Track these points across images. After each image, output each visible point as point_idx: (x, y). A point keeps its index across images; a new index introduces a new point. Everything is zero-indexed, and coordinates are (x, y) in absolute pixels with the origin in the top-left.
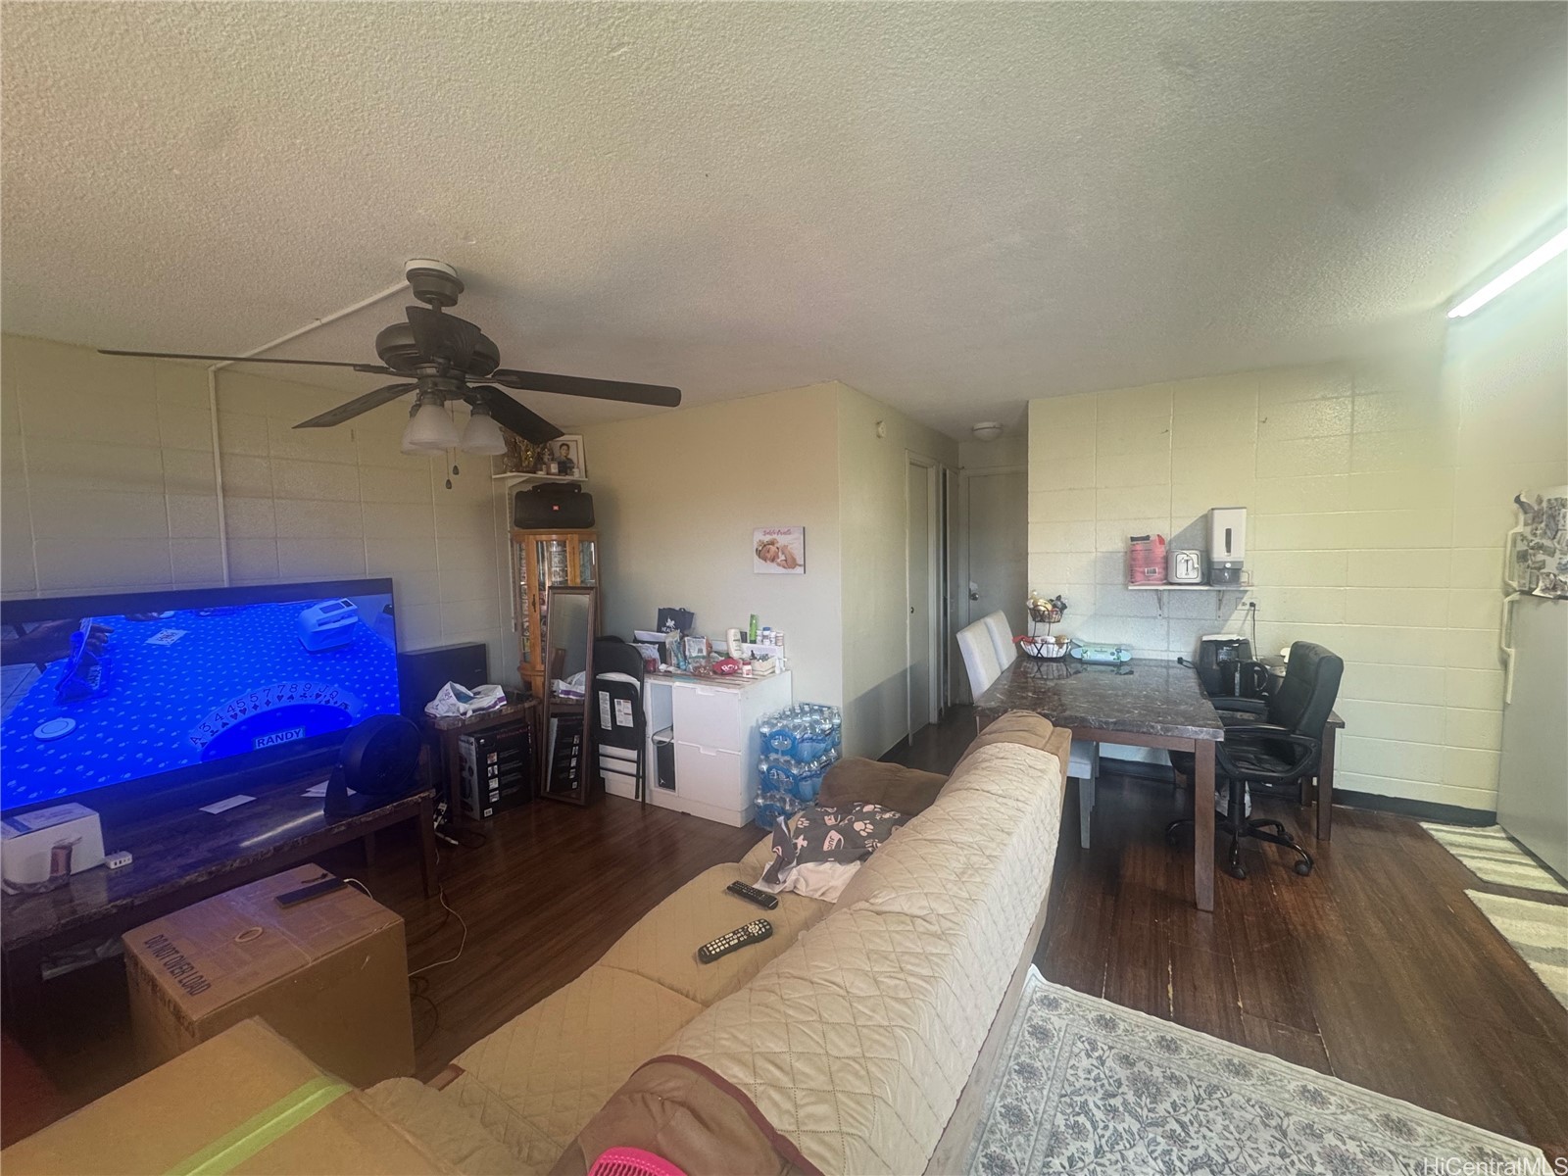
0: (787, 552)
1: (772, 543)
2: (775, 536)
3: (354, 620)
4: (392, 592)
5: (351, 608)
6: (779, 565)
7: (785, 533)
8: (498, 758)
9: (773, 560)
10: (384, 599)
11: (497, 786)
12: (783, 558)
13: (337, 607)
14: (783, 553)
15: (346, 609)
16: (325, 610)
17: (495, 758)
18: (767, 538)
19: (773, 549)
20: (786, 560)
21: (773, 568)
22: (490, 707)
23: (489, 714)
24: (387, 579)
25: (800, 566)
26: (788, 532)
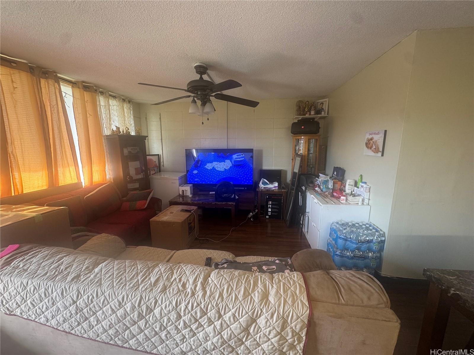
0: (376, 144)
1: (372, 139)
2: (373, 136)
3: (243, 159)
4: (253, 152)
5: (243, 156)
6: (372, 151)
7: (377, 134)
8: (272, 203)
9: (371, 148)
10: (251, 154)
11: (270, 211)
12: (375, 148)
13: (240, 155)
14: (375, 145)
15: (242, 156)
16: (237, 156)
17: (271, 203)
18: (370, 137)
19: (371, 142)
20: (375, 149)
21: (370, 153)
22: (271, 188)
23: (270, 190)
24: (252, 149)
25: (380, 152)
26: (378, 134)
